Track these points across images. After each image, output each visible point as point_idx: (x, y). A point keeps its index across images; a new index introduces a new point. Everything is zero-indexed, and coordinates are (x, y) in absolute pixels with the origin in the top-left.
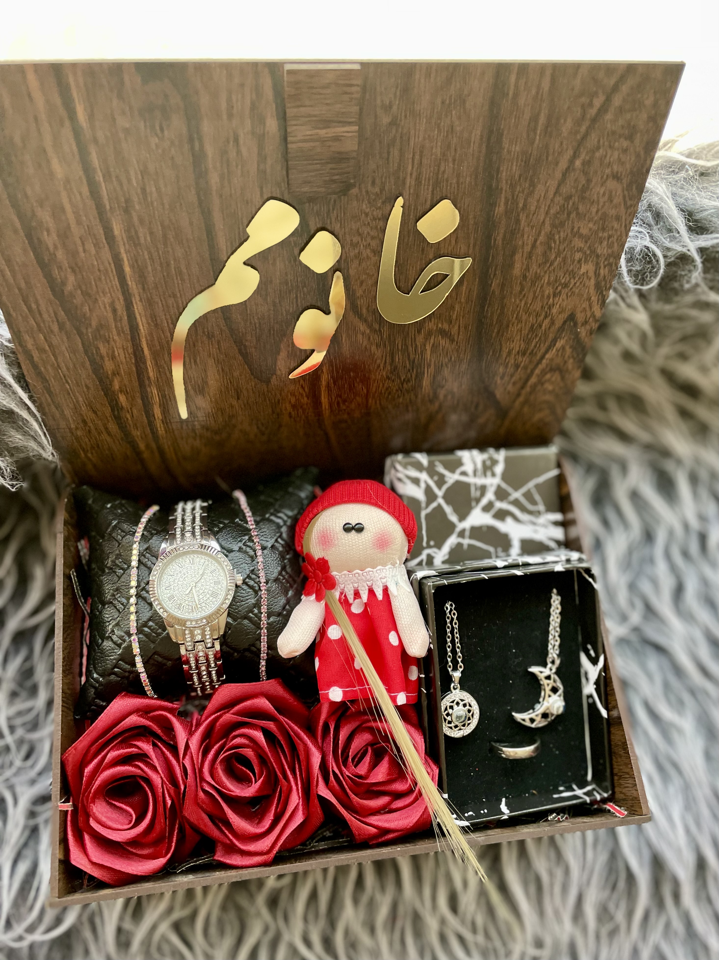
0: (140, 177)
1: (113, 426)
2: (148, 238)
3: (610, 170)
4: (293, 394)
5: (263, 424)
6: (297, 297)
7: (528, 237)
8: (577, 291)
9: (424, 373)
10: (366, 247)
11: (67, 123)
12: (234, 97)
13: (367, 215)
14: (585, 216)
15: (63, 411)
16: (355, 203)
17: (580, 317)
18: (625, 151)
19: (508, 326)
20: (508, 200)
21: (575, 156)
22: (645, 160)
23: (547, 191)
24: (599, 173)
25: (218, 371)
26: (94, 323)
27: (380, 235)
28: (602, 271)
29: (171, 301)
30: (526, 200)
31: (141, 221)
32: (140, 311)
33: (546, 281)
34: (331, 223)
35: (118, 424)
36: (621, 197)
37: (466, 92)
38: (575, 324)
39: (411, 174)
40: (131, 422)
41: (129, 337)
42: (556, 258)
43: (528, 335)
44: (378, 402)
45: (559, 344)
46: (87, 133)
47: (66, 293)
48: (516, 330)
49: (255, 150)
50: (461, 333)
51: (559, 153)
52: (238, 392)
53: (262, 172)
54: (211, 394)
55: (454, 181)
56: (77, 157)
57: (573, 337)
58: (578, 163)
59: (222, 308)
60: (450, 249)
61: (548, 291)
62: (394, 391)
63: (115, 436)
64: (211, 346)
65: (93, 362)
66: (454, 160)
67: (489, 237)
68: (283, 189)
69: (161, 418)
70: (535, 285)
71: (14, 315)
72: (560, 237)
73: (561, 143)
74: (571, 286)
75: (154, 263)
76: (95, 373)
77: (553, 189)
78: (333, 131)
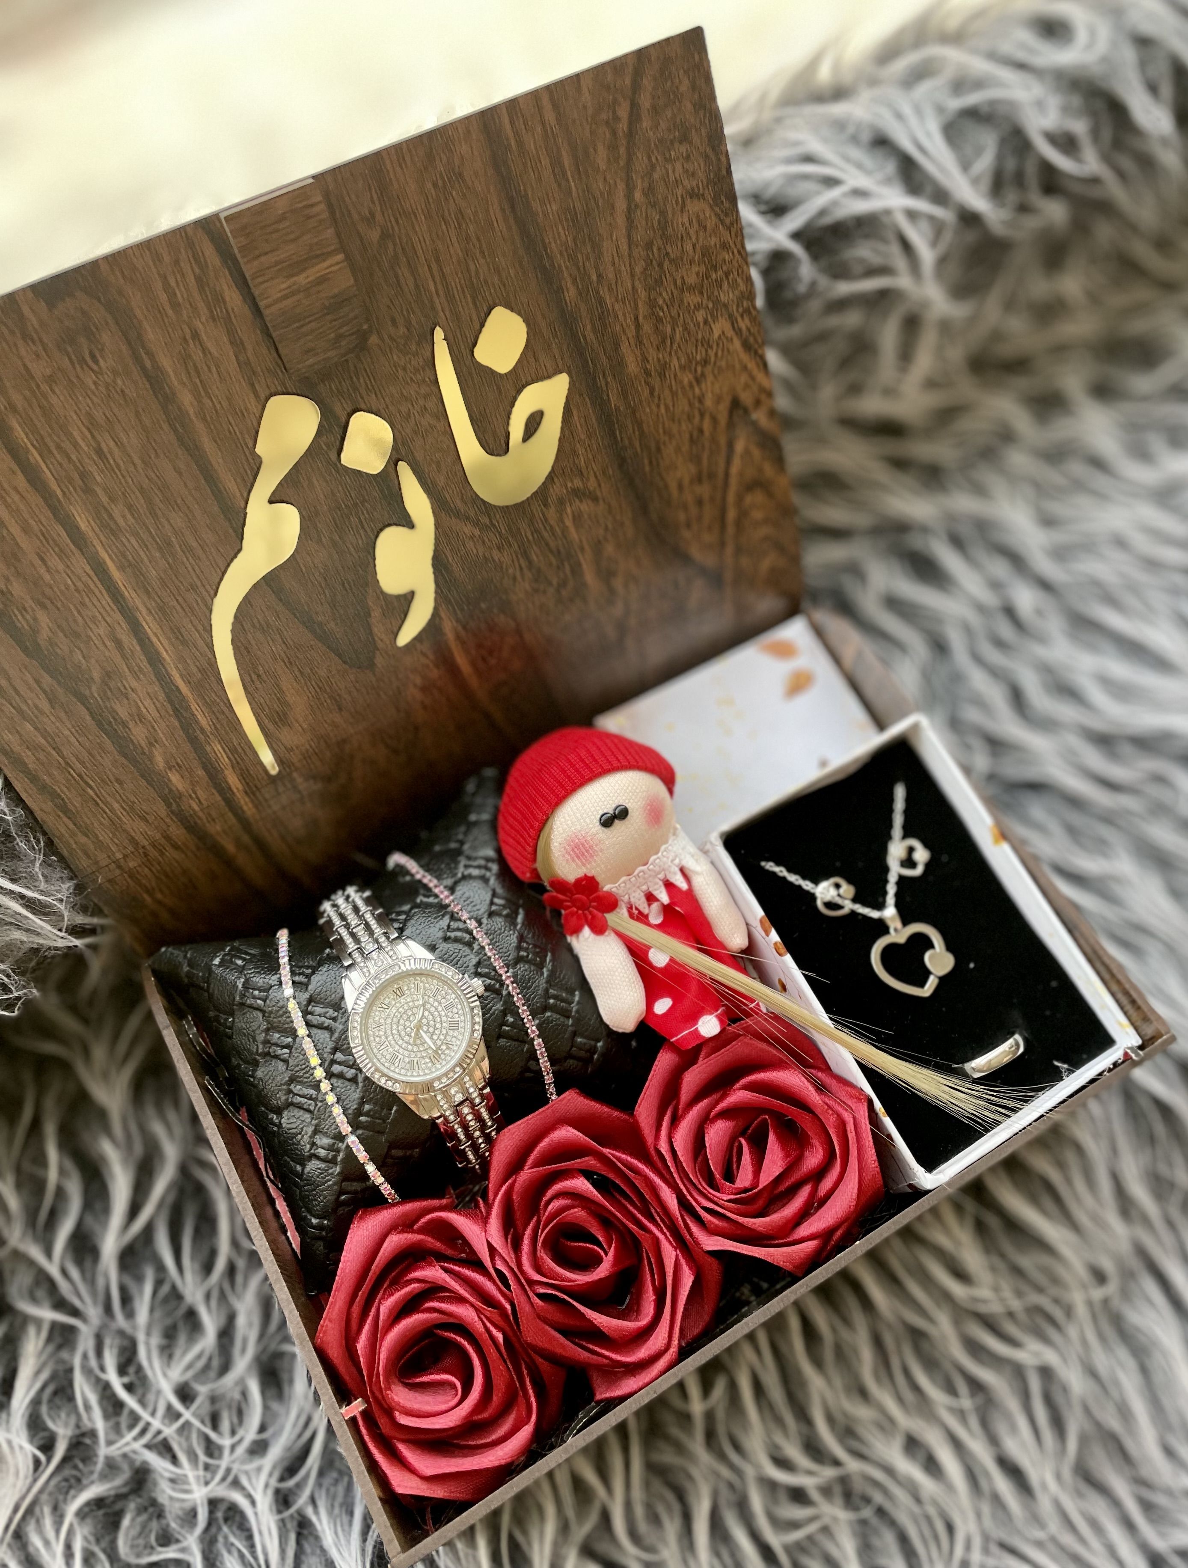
0: (89, 436)
2: (129, 517)
3: (680, 187)
4: (414, 671)
5: (390, 737)
6: (360, 522)
7: (624, 315)
8: (724, 364)
9: (580, 563)
10: (422, 413)
12: (172, 281)
13: (405, 369)
14: (682, 259)
15: (97, 837)
16: (382, 358)
17: (747, 398)
18: (687, 158)
19: (659, 451)
20: (576, 279)
21: (630, 187)
23: (617, 247)
24: (670, 198)
25: (295, 677)
26: (97, 675)
27: (434, 389)
28: (743, 325)
29: (191, 601)
30: (597, 269)
31: (111, 497)
32: (155, 630)
33: (677, 367)
34: (363, 398)
35: (183, 824)
36: (713, 218)
37: (457, 163)
38: (746, 411)
39: (437, 292)
40: (200, 814)
41: (153, 678)
42: (673, 329)
43: (691, 451)
45: (739, 449)
47: (43, 644)
48: (672, 450)
49: (224, 339)
50: (602, 484)
51: (609, 193)
52: (336, 700)
53: (244, 365)
54: (300, 719)
55: (496, 279)
57: (751, 430)
58: (638, 197)
59: (264, 577)
60: (530, 373)
61: (687, 378)
63: (186, 846)
64: (271, 643)
65: (114, 737)
66: (482, 251)
67: (574, 336)
68: (281, 376)
69: (241, 788)
70: (665, 376)
72: (664, 300)
73: (605, 179)
74: (713, 359)
75: (147, 549)
76: (123, 754)
77: (624, 241)
78: (313, 272)
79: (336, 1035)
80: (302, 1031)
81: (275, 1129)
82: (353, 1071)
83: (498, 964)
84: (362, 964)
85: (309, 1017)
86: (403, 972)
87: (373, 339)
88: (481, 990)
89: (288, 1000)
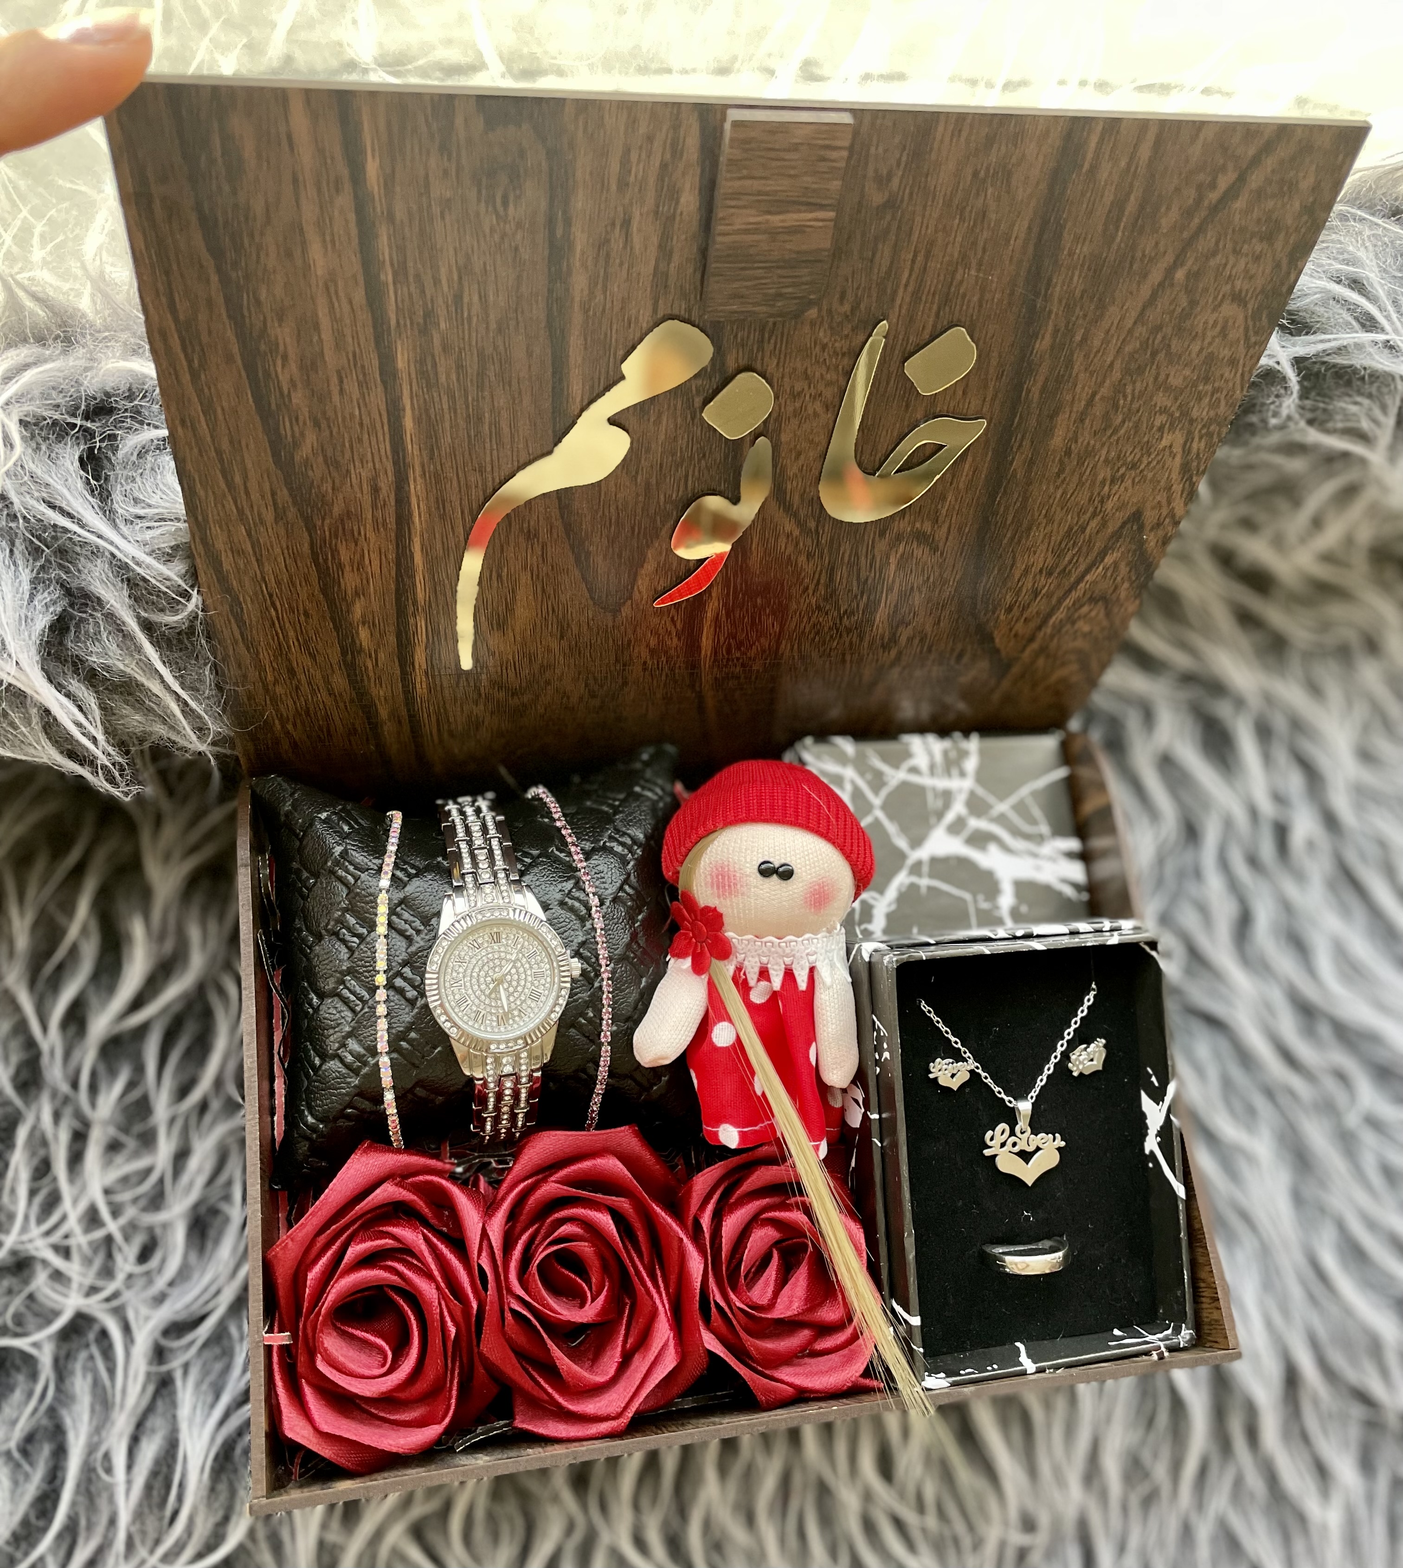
0: (456, 277)
1: (339, 681)
2: (454, 377)
3: (1229, 287)
4: (655, 632)
5: (595, 679)
6: (687, 476)
7: (1083, 388)
8: (1150, 475)
9: (880, 601)
10: (814, 398)
11: (347, 186)
12: (634, 156)
13: (824, 347)
14: (1180, 357)
15: (258, 654)
16: (807, 329)
17: (1150, 517)
18: (1257, 258)
19: (1029, 529)
20: (1058, 330)
21: (1178, 262)
22: (1289, 273)
23: (1123, 317)
24: (1211, 290)
25: (535, 593)
26: (336, 510)
27: (842, 382)
28: (1195, 445)
29: (473, 478)
30: (1087, 331)
31: (446, 348)
32: (419, 494)
33: (1102, 459)
34: (762, 360)
35: (348, 676)
36: (1241, 330)
37: (1014, 160)
38: (1141, 528)
39: (906, 286)
40: (371, 674)
41: (393, 535)
42: (1123, 422)
43: (1060, 543)
44: (796, 647)
45: (1109, 560)
46: (379, 206)
47: (297, 458)
48: (1042, 535)
49: (655, 240)
50: (950, 538)
51: (1151, 259)
52: (562, 627)
53: (660, 274)
54: (517, 630)
55: (975, 299)
56: (355, 241)
57: (1134, 547)
58: (1180, 275)
60: (952, 405)
61: (1104, 473)
62: (826, 629)
63: (341, 695)
64: (529, 551)
65: (324, 573)
66: (980, 264)
67: (1018, 387)
68: (692, 302)
69: (424, 667)
70: (1083, 464)
71: (202, 493)
72: (1134, 390)
73: (1157, 244)
74: (1142, 467)
75: (456, 416)
76: (324, 591)
77: (1134, 314)
78: (792, 218)
79: (413, 949)
80: (382, 929)
81: (310, 1010)
82: (415, 993)
83: (603, 953)
84: (471, 892)
85: (394, 918)
86: (509, 920)
87: (813, 313)
88: (577, 973)
89: (381, 891)
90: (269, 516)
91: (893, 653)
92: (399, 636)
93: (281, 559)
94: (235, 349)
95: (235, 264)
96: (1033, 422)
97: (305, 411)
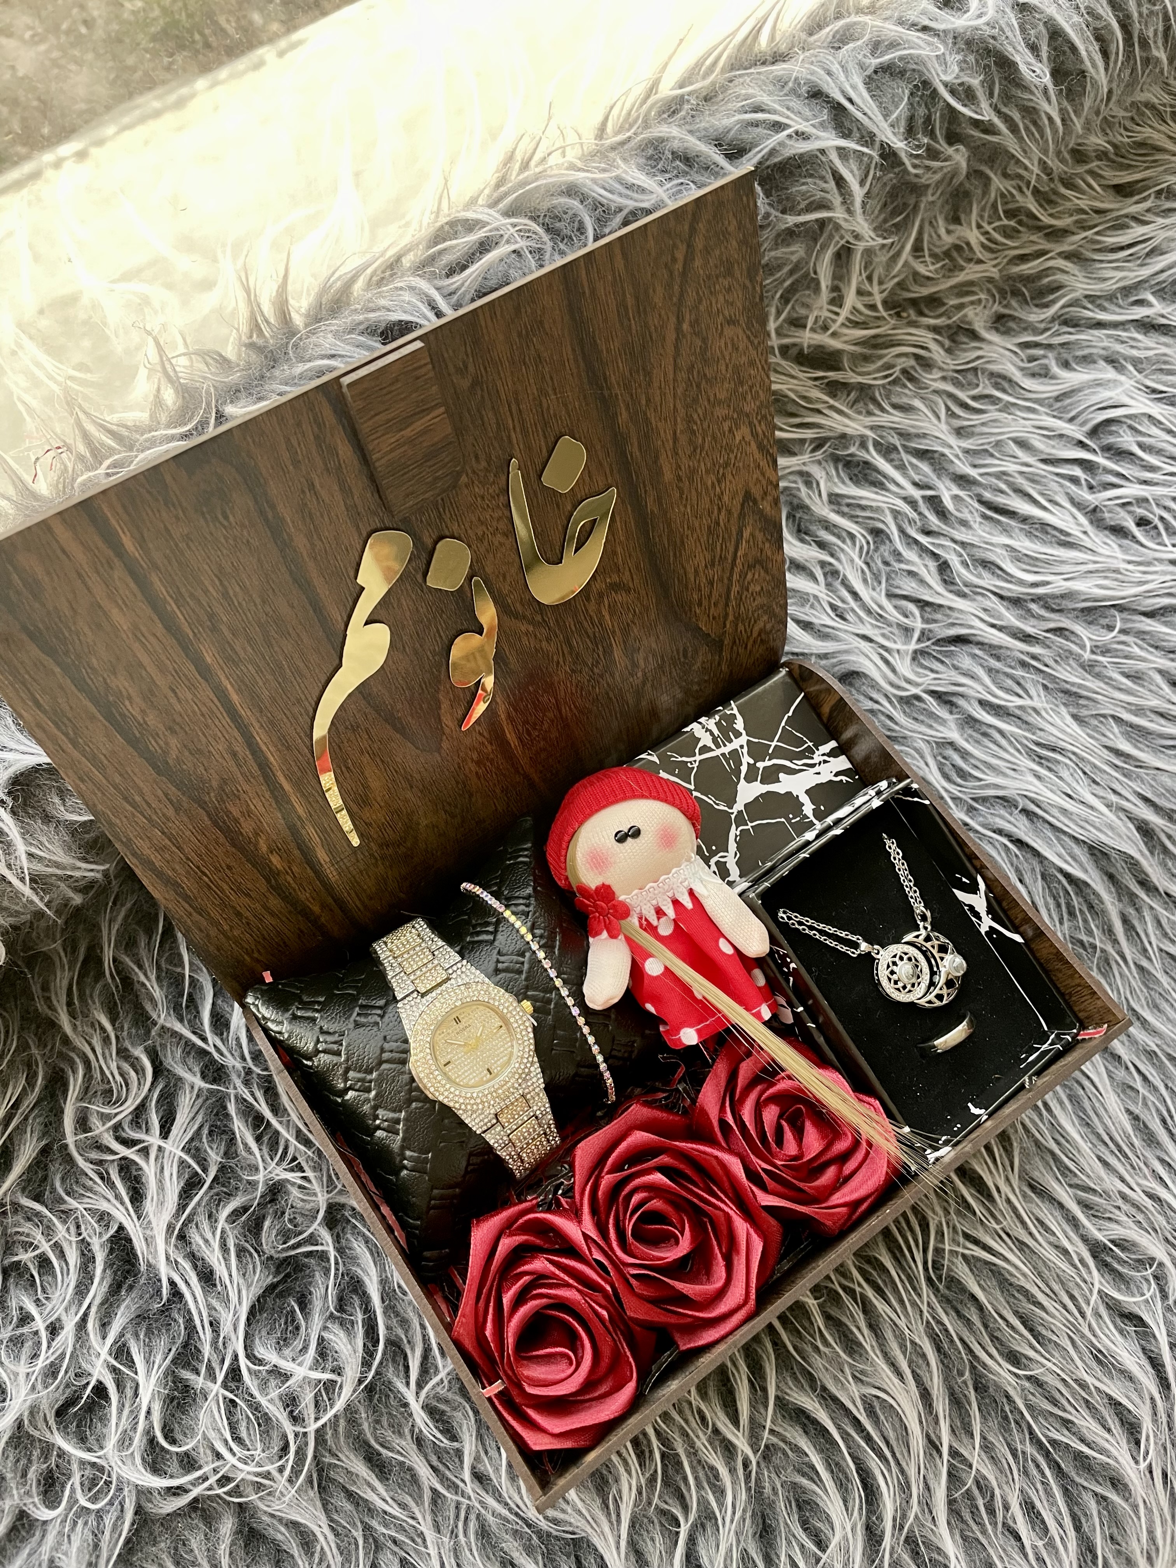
0: (217, 583)
1: (275, 902)
2: (249, 649)
3: (721, 318)
4: (472, 749)
5: (449, 804)
6: (438, 631)
7: (665, 432)
8: (741, 464)
9: (611, 645)
10: (494, 534)
11: (117, 562)
12: (294, 441)
13: (483, 497)
14: (716, 378)
15: (208, 913)
16: (466, 492)
17: (756, 492)
18: (729, 290)
19: (682, 542)
20: (628, 403)
21: (680, 321)
22: (754, 289)
23: (665, 374)
24: (711, 326)
25: (377, 765)
26: (215, 784)
27: (507, 513)
28: (759, 429)
29: (296, 710)
30: (647, 394)
31: (234, 632)
32: (264, 740)
33: (703, 471)
34: (447, 527)
35: (279, 895)
36: (745, 340)
37: (539, 313)
38: (755, 502)
39: (514, 427)
40: (294, 885)
41: (261, 779)
42: (704, 439)
43: (708, 540)
44: (572, 706)
45: (746, 534)
46: (143, 562)
47: (171, 762)
48: (693, 543)
49: (336, 488)
50: (634, 576)
51: (662, 328)
52: (408, 780)
53: (352, 509)
54: (378, 798)
55: (563, 413)
56: (139, 595)
57: (758, 517)
58: (685, 327)
59: (359, 687)
60: (588, 488)
61: (710, 480)
62: (586, 684)
63: (280, 912)
64: (359, 740)
65: (226, 832)
66: (554, 390)
67: (623, 454)
68: (381, 515)
69: (328, 860)
70: (693, 481)
72: (698, 415)
73: (660, 316)
74: (732, 462)
75: (263, 675)
76: (234, 845)
77: (671, 368)
78: (419, 425)
87: (464, 479)
90: (171, 812)
91: (640, 674)
92: (299, 848)
93: (193, 839)
94: (92, 709)
95: (67, 653)
96: (645, 472)
97: (161, 726)
